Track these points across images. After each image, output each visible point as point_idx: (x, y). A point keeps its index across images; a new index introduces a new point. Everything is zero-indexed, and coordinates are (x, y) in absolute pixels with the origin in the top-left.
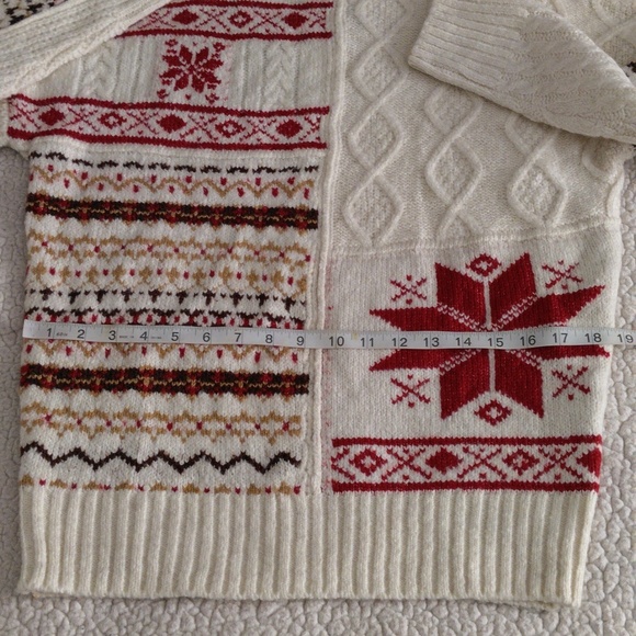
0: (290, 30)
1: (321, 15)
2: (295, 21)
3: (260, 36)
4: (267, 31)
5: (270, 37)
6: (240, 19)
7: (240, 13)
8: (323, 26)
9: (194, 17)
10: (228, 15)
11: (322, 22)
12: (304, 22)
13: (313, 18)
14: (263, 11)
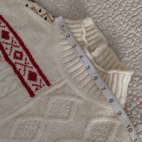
0: (26, 78)
1: (42, 84)
2: (32, 77)
3: (15, 68)
4: (20, 69)
5: (17, 72)
6: (18, 55)
7: (21, 53)
8: (37, 89)
9: (8, 38)
10: (17, 49)
11: (38, 88)
12: (33, 81)
13: (38, 83)
14: (28, 61)
